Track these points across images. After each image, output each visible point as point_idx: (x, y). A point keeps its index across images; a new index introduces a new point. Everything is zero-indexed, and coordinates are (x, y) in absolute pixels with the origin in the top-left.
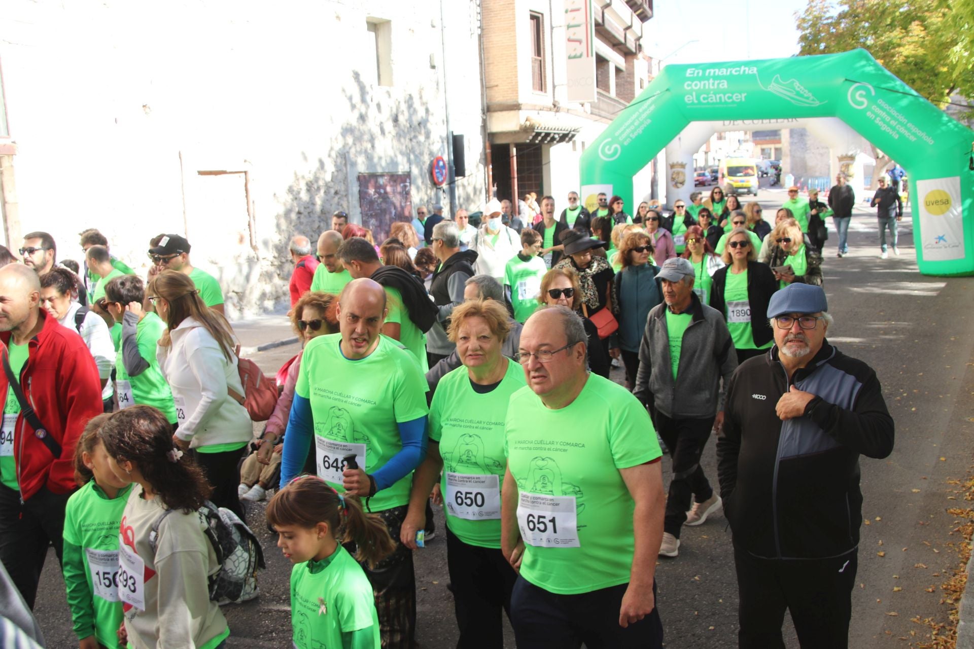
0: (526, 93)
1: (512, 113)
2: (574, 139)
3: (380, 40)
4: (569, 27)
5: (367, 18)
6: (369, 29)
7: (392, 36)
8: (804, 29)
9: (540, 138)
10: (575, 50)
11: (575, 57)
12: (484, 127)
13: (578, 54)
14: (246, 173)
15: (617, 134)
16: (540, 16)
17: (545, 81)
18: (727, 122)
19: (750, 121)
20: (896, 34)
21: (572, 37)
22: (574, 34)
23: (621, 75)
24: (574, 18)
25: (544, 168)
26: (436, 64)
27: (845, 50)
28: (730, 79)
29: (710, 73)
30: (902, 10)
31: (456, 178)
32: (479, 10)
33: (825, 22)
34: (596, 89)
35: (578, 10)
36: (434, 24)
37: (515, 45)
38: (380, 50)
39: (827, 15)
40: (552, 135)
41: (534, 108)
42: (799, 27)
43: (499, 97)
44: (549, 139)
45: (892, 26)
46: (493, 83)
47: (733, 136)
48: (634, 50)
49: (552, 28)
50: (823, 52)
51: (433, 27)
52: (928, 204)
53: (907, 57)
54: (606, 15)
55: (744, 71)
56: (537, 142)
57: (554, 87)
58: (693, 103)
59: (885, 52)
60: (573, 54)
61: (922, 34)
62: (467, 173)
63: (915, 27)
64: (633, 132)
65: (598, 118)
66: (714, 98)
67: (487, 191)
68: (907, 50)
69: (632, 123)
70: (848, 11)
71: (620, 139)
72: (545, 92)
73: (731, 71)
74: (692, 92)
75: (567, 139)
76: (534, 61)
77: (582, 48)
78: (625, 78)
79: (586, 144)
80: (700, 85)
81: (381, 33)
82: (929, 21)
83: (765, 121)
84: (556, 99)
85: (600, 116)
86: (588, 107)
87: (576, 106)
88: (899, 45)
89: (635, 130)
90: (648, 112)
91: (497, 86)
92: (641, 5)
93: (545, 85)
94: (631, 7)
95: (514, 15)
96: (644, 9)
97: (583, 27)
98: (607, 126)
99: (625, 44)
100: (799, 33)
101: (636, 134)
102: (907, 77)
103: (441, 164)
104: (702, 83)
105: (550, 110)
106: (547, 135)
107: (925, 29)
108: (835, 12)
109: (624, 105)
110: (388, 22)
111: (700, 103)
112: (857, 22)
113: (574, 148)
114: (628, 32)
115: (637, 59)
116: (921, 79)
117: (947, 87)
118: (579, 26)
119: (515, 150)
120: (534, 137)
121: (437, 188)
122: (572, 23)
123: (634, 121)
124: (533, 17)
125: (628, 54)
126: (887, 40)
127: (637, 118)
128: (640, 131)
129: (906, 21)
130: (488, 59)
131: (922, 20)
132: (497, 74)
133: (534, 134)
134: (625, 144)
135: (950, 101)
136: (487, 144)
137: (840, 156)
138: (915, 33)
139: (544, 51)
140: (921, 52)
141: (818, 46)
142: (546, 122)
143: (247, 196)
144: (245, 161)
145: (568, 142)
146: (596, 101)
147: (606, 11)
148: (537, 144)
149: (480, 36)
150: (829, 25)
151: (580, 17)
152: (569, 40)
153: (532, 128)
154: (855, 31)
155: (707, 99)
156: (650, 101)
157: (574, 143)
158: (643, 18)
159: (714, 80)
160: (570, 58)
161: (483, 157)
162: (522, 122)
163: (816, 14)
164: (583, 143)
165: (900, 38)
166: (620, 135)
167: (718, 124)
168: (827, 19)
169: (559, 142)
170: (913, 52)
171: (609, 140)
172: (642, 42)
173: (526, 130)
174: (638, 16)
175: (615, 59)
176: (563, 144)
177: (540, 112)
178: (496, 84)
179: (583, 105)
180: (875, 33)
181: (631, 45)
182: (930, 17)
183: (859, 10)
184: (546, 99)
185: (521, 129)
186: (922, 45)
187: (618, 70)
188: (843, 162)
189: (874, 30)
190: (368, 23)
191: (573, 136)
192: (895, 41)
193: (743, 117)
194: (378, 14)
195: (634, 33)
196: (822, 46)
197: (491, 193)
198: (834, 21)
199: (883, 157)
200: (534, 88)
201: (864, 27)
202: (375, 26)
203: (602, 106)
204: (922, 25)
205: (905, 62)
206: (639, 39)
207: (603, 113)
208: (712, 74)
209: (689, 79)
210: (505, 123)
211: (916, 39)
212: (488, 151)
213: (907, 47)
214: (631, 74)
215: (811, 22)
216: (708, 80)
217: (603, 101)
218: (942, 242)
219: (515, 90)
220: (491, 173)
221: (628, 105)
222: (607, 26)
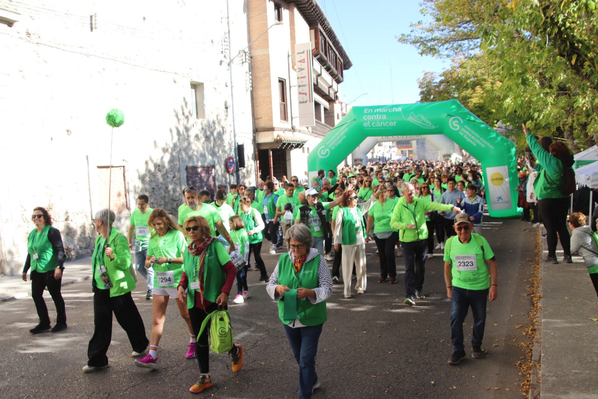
0: (277, 122)
1: (270, 132)
2: (304, 146)
3: (198, 93)
4: (299, 86)
5: (191, 82)
6: (192, 88)
7: (204, 92)
8: (423, 88)
9: (285, 146)
10: (303, 98)
11: (303, 102)
12: (254, 140)
13: (305, 101)
14: (124, 167)
15: (327, 144)
16: (284, 80)
17: (287, 115)
18: (384, 137)
19: (396, 136)
20: (469, 91)
21: (302, 92)
22: (303, 90)
23: (327, 112)
24: (302, 82)
25: (287, 162)
26: (228, 106)
27: (443, 100)
28: (387, 114)
29: (377, 111)
30: (471, 80)
31: (240, 168)
32: (251, 77)
33: (433, 85)
34: (315, 120)
35: (304, 77)
36: (228, 85)
37: (271, 96)
38: (197, 99)
39: (434, 81)
40: (291, 144)
41: (281, 129)
42: (420, 87)
43: (262, 124)
44: (290, 146)
45: (467, 87)
46: (259, 116)
47: (387, 144)
48: (334, 99)
49: (290, 87)
50: (433, 101)
51: (227, 86)
52: (492, 180)
53: (475, 104)
54: (319, 80)
55: (395, 110)
56: (283, 148)
57: (292, 118)
58: (368, 127)
59: (465, 100)
60: (302, 101)
61: (482, 92)
62: (246, 165)
63: (478, 88)
64: (336, 142)
65: (316, 135)
66: (379, 124)
67: (256, 175)
68: (475, 100)
69: (336, 138)
70: (444, 80)
71: (330, 146)
72: (288, 121)
73: (388, 110)
74: (367, 121)
75: (300, 146)
76: (281, 104)
77: (307, 98)
78: (329, 114)
79: (310, 149)
80: (372, 118)
81: (198, 90)
82: (485, 86)
83: (404, 136)
84: (293, 125)
85: (316, 134)
86: (310, 129)
87: (304, 128)
88: (471, 98)
89: (337, 141)
90: (344, 132)
91: (261, 118)
92: (337, 75)
93: (287, 117)
94: (332, 76)
95: (270, 80)
96: (339, 77)
97: (307, 87)
98: (321, 140)
99: (329, 96)
100: (420, 90)
101: (338, 143)
102: (476, 114)
103: (231, 161)
104: (373, 116)
105: (290, 131)
106: (289, 144)
107: (483, 90)
108: (438, 80)
109: (330, 128)
110: (202, 84)
111: (372, 127)
112: (449, 86)
113: (303, 152)
114: (330, 89)
115: (336, 103)
116: (482, 115)
117: (496, 119)
118: (305, 86)
119: (271, 152)
120: (281, 145)
121: (229, 174)
122: (301, 84)
123: (337, 136)
124: (280, 81)
125: (331, 101)
126: (464, 95)
127: (339, 135)
128: (340, 142)
129: (474, 86)
130: (256, 103)
131: (481, 85)
132: (261, 111)
133: (282, 144)
134: (332, 149)
135: (497, 126)
136: (256, 150)
137: (443, 154)
138: (479, 91)
139: (286, 99)
140: (482, 101)
141: (430, 98)
142: (288, 137)
143: (124, 180)
144: (124, 160)
145: (300, 148)
146: (315, 125)
147: (318, 78)
148: (284, 149)
149: (252, 92)
150: (436, 86)
151: (305, 81)
152: (300, 93)
153: (280, 141)
154: (448, 90)
155: (376, 125)
156: (345, 126)
157: (303, 149)
158: (338, 82)
159: (379, 114)
160: (300, 103)
161: (254, 156)
162: (275, 137)
163: (428, 80)
164: (308, 149)
165: (471, 94)
166: (329, 144)
167: (379, 138)
168: (434, 83)
169: (295, 148)
170: (478, 101)
171: (324, 147)
172: (338, 94)
173: (278, 141)
174: (335, 80)
175: (324, 103)
176: (297, 149)
177: (285, 132)
178: (260, 117)
179: (308, 128)
180: (458, 91)
181: (332, 96)
182: (485, 84)
183: (450, 79)
184: (288, 125)
185: (274, 141)
186: (482, 98)
187: (325, 109)
188: (445, 158)
189: (458, 89)
190: (191, 84)
191: (303, 145)
192: (468, 95)
193: (393, 135)
194: (197, 80)
195: (334, 90)
196: (432, 97)
197: (259, 176)
198: (438, 84)
199: (466, 155)
200: (281, 119)
201: (452, 88)
202: (195, 86)
203: (317, 128)
204: (481, 88)
205: (474, 106)
206: (336, 93)
207: (318, 132)
208: (378, 111)
209: (365, 114)
210: (265, 138)
211: (478, 94)
212: (257, 153)
213: (475, 98)
214: (333, 112)
215: (425, 85)
216: (376, 115)
217: (318, 126)
218: (500, 200)
219: (271, 120)
220: (258, 165)
221: (332, 128)
222: (319, 86)
